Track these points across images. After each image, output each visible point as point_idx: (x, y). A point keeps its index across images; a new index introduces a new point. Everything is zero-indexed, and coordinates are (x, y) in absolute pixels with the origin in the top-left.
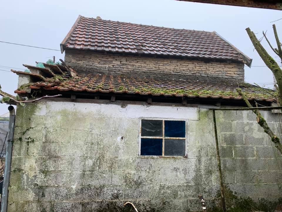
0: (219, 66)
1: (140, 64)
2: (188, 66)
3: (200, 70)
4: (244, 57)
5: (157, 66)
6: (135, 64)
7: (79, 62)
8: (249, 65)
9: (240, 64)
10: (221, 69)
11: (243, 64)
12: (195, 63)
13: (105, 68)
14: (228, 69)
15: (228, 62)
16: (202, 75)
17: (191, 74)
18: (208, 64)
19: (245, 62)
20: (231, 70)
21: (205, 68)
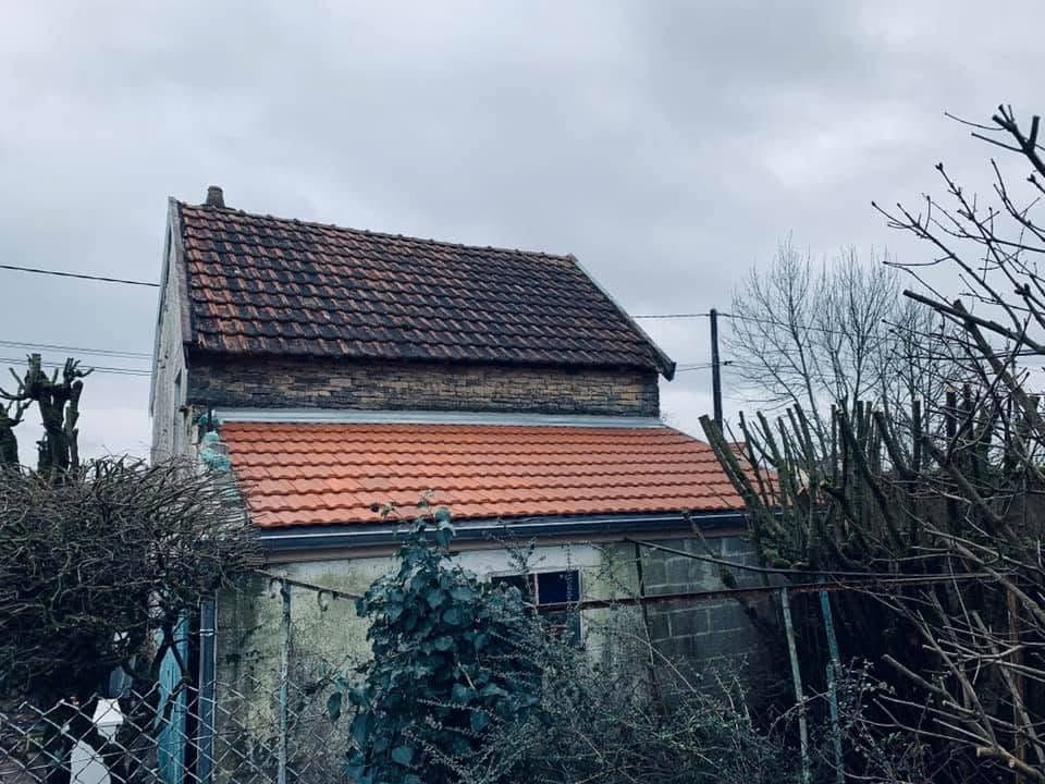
0: (602, 380)
1: (405, 385)
2: (528, 383)
3: (556, 393)
4: (658, 357)
5: (452, 388)
6: (393, 385)
7: (232, 387)
8: (669, 376)
9: (649, 374)
10: (606, 389)
11: (656, 374)
12: (545, 376)
13: (310, 401)
14: (622, 387)
15: (622, 370)
16: (561, 406)
17: (536, 405)
18: (575, 377)
19: (662, 370)
20: (630, 389)
21: (569, 386)
